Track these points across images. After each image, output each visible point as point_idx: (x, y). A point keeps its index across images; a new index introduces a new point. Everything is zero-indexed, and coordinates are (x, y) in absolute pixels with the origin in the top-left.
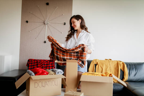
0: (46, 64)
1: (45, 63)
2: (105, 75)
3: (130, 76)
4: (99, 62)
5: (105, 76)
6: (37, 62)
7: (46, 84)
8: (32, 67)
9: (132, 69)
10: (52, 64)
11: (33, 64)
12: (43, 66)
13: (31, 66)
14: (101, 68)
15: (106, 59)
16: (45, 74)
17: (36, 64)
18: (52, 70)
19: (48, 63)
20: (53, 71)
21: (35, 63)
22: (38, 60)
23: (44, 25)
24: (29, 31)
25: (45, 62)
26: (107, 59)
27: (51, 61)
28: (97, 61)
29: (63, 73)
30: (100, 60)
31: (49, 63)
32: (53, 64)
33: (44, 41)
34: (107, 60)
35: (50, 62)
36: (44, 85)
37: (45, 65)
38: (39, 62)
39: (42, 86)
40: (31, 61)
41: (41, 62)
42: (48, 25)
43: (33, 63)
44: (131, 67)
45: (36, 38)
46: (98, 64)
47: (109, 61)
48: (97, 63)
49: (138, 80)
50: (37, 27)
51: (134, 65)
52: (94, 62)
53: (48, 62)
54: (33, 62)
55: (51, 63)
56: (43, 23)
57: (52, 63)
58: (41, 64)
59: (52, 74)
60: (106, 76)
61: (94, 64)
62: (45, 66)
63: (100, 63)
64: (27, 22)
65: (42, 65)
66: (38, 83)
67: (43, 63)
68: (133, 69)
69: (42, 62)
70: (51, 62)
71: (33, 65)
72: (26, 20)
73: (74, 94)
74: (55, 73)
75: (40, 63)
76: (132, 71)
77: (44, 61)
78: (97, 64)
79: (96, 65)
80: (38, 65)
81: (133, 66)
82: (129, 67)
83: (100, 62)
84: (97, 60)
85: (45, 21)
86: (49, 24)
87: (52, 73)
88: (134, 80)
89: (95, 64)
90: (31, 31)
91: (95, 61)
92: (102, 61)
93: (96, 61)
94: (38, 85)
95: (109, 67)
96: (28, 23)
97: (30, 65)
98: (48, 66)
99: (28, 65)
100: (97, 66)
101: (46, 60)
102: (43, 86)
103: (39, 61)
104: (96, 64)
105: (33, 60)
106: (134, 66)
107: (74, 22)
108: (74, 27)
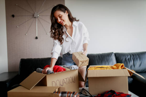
3: (135, 67)
9: (136, 59)
23: (34, 18)
44: (135, 57)
50: (25, 22)
51: (137, 55)
56: (32, 17)
64: (13, 16)
72: (12, 14)
81: (137, 56)
82: (133, 57)
86: (40, 16)
90: (18, 26)
96: (15, 17)
106: (138, 56)
107: (60, 16)
108: (61, 23)
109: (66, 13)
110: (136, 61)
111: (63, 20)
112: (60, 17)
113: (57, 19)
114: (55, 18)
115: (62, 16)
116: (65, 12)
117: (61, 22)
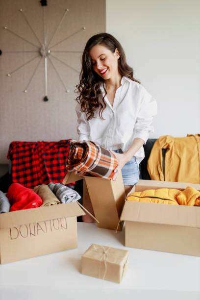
0: (49, 152)
1: (47, 150)
2: (186, 199)
4: (173, 143)
5: (184, 204)
6: (30, 149)
7: (39, 228)
8: (20, 161)
10: (63, 152)
11: (21, 154)
12: (44, 157)
13: (18, 158)
14: (176, 156)
15: (190, 134)
16: (34, 207)
17: (28, 153)
18: (54, 185)
19: (54, 151)
20: (55, 191)
21: (25, 151)
22: (32, 143)
23: (40, 57)
24: (7, 75)
25: (48, 147)
26: (191, 135)
27: (62, 144)
28: (168, 141)
29: (79, 197)
30: (175, 139)
31: (57, 150)
32: (65, 151)
33: (43, 96)
34: (192, 137)
35: (59, 147)
36: (33, 232)
37: (47, 154)
38: (35, 149)
39: (29, 233)
40: (16, 148)
41: (39, 149)
42: (50, 57)
43: (21, 151)
45: (24, 92)
46: (171, 148)
47: (196, 140)
48: (169, 145)
50: (24, 65)
52: (161, 143)
53: (55, 146)
54: (22, 149)
55: (61, 149)
56: (36, 54)
57: (64, 150)
58: (40, 154)
59: (52, 205)
60: (187, 204)
61: (162, 147)
62: (49, 157)
63: (175, 145)
65: (42, 155)
66: (19, 229)
67: (42, 151)
69: (41, 149)
70: (62, 146)
71: (22, 157)
74: (60, 200)
75: (37, 151)
77: (46, 146)
78: (168, 149)
79: (165, 151)
80: (33, 157)
83: (175, 142)
84: (168, 138)
85: (42, 46)
86: (52, 54)
87: (52, 199)
89: (163, 149)
90: (10, 74)
91: (164, 140)
92: (179, 139)
93: (165, 141)
94: (19, 232)
95: (196, 155)
96: (2, 54)
97: (15, 156)
98: (55, 156)
99: (10, 156)
100: (168, 154)
101: (51, 143)
102: (31, 233)
103: (34, 146)
104: (165, 147)
105: (20, 145)
107: (104, 57)
108: (102, 72)
109: (115, 54)
111: (108, 68)
112: (102, 60)
113: (96, 63)
114: (92, 60)
115: (106, 57)
116: (114, 51)
117: (102, 70)
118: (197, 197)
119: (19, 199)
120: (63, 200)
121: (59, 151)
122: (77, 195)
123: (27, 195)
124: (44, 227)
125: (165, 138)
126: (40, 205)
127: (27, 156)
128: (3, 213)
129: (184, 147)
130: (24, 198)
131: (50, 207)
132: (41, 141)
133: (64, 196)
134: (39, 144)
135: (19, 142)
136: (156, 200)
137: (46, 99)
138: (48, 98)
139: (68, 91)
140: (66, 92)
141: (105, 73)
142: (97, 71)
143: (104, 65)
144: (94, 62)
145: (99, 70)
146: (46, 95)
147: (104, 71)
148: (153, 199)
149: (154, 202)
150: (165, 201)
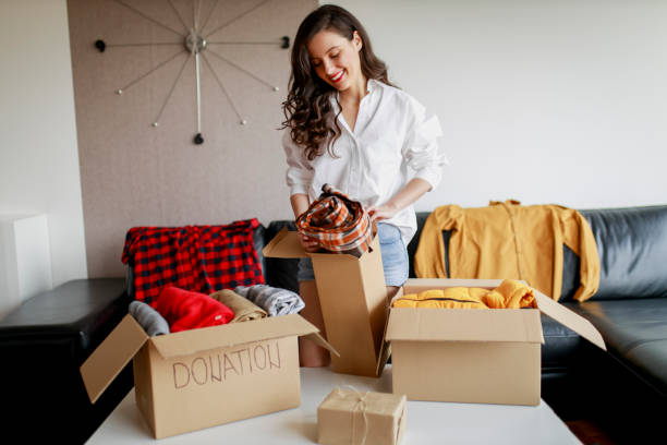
0: (212, 245)
1: (206, 241)
2: (502, 299)
3: (611, 272)
4: (463, 218)
5: (501, 307)
6: (171, 241)
7: (228, 365)
8: (151, 266)
9: (615, 239)
10: (240, 245)
11: (152, 253)
12: (202, 256)
13: (146, 261)
14: (471, 245)
15: (495, 200)
16: (219, 323)
17: (166, 249)
18: (247, 289)
19: (222, 243)
20: (251, 297)
21: (160, 245)
22: (175, 230)
23: (185, 55)
24: (118, 93)
25: (208, 236)
26: (498, 203)
27: (238, 230)
28: (452, 215)
30: (467, 210)
31: (227, 241)
32: (246, 243)
33: (192, 134)
34: (501, 207)
35: (231, 236)
36: (216, 374)
37: (207, 250)
38: (181, 241)
39: (209, 376)
40: (141, 238)
41: (191, 240)
42: (205, 52)
43: (152, 247)
44: (612, 230)
45: (153, 125)
46: (459, 228)
47: (508, 210)
48: (455, 223)
49: (644, 290)
50: (152, 71)
51: (624, 221)
52: (439, 219)
53: (224, 234)
54: (153, 241)
55: (235, 240)
56: (178, 49)
57: (242, 241)
58: (192, 250)
59: (251, 319)
60: (507, 307)
61: (441, 228)
62: (212, 255)
63: (468, 226)
64: (100, 46)
65: (196, 252)
66: (189, 366)
67: (197, 245)
68: (620, 241)
69: (195, 241)
70: (237, 233)
71: (154, 259)
72: (96, 39)
73: (365, 405)
74: (267, 310)
75: (185, 245)
76: (618, 249)
77: (203, 234)
78: (453, 230)
79: (448, 234)
80: (179, 256)
81: (621, 228)
82: (605, 230)
83: (466, 218)
84: (451, 208)
85: (189, 33)
86: (211, 48)
87: (251, 309)
88: (628, 292)
89: (444, 231)
90: (123, 89)
91: (444, 213)
92: (475, 211)
93: (447, 215)
94: (191, 374)
95: (510, 240)
96: (107, 51)
97: (139, 256)
98: (225, 253)
99: (129, 257)
100: (454, 241)
101: (213, 227)
102: (213, 377)
103: (179, 235)
104: (448, 228)
105: (149, 233)
106: (625, 227)
107: (335, 52)
108: (335, 79)
109: (354, 42)
110: (615, 250)
111: (345, 70)
112: (334, 57)
114: (311, 58)
115: (341, 51)
116: (351, 38)
117: (335, 76)
118: (524, 294)
119: (187, 312)
120: (273, 310)
121: (231, 243)
122: (298, 301)
123: (201, 304)
124: (237, 364)
125: (447, 210)
126: (229, 318)
127: (165, 256)
128: (161, 334)
129: (485, 224)
130: (195, 310)
131: (249, 322)
132: (192, 224)
133: (275, 302)
134: (188, 231)
135: (145, 229)
136: (449, 303)
137: (198, 140)
138: (203, 136)
139: (245, 122)
140: (241, 123)
141: (339, 79)
142: (324, 77)
143: (338, 66)
144: (317, 62)
145: (327, 75)
146: (199, 131)
147: (338, 76)
148: (442, 302)
149: (445, 306)
150: (465, 304)
